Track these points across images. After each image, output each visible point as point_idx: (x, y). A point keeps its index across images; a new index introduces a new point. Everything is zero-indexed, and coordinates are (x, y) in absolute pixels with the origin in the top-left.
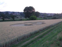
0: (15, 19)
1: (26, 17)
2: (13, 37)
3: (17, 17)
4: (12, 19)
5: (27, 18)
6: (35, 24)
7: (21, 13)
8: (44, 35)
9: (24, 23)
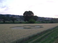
0: (15, 21)
2: (12, 40)
3: (17, 19)
4: (12, 22)
5: (26, 21)
7: (21, 17)
8: (42, 38)
9: (23, 26)
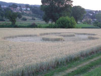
1: (46, 20)
4: (10, 23)
6: (68, 38)
9: (41, 35)
